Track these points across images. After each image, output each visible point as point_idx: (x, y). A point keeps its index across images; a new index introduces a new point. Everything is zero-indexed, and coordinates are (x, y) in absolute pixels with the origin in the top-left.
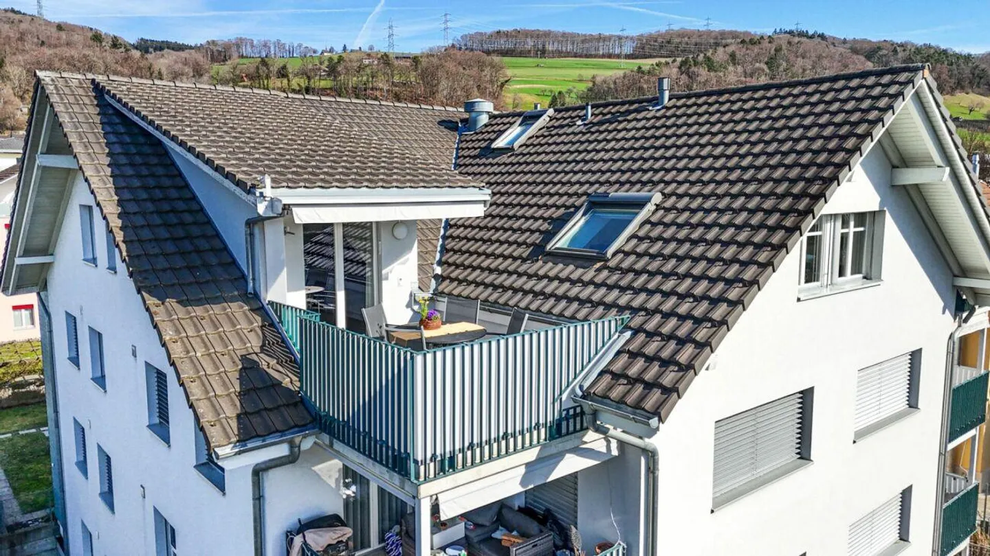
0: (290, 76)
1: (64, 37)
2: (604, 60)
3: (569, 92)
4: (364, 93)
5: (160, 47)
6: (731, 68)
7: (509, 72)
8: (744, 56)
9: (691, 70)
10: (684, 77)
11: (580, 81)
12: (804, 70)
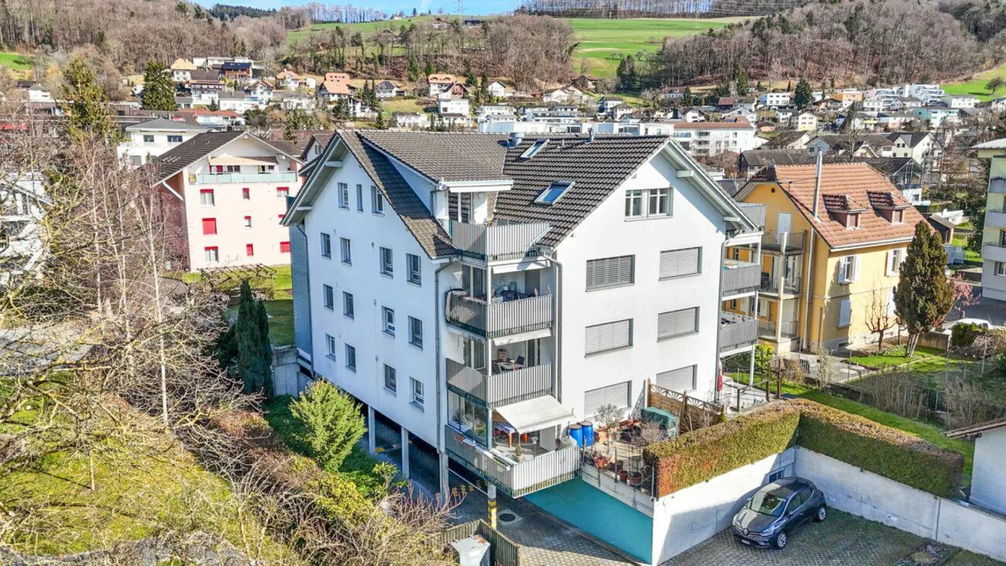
0: (364, 43)
1: (151, 7)
2: (678, 19)
3: (639, 55)
4: (434, 60)
5: (236, 12)
6: (807, 29)
7: (578, 35)
8: (822, 16)
9: (764, 32)
10: (756, 39)
11: (651, 43)
12: (886, 30)
